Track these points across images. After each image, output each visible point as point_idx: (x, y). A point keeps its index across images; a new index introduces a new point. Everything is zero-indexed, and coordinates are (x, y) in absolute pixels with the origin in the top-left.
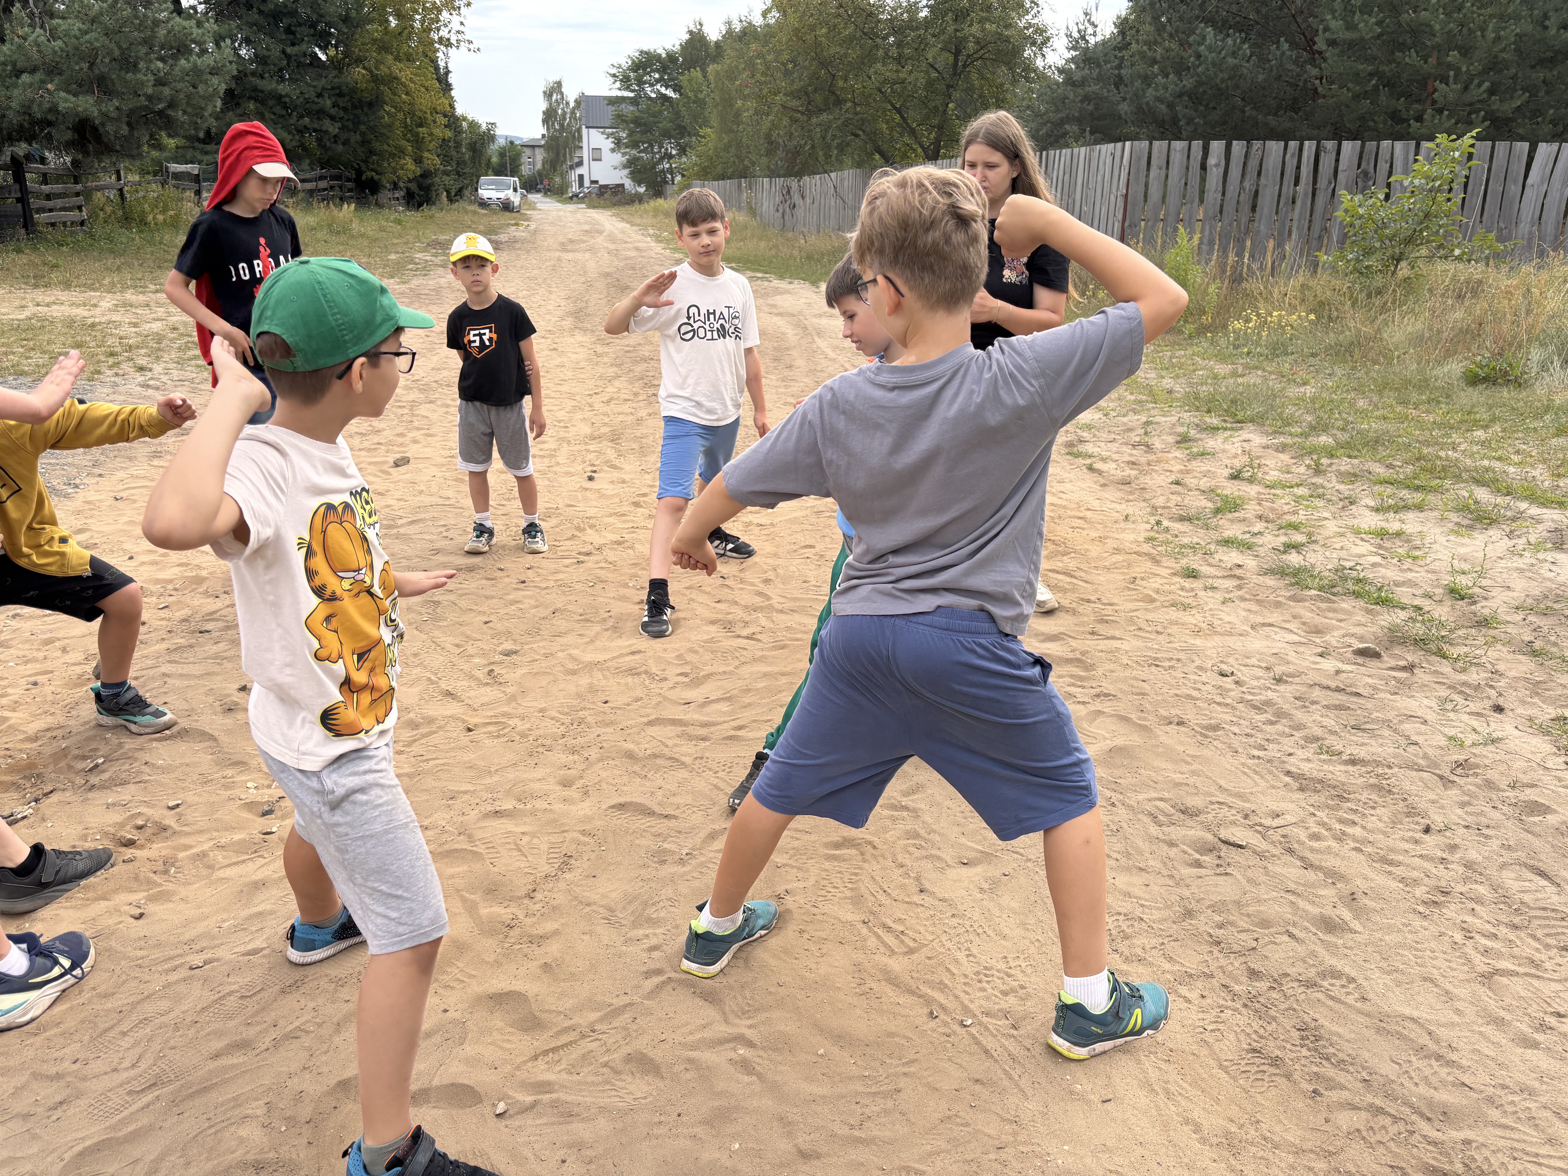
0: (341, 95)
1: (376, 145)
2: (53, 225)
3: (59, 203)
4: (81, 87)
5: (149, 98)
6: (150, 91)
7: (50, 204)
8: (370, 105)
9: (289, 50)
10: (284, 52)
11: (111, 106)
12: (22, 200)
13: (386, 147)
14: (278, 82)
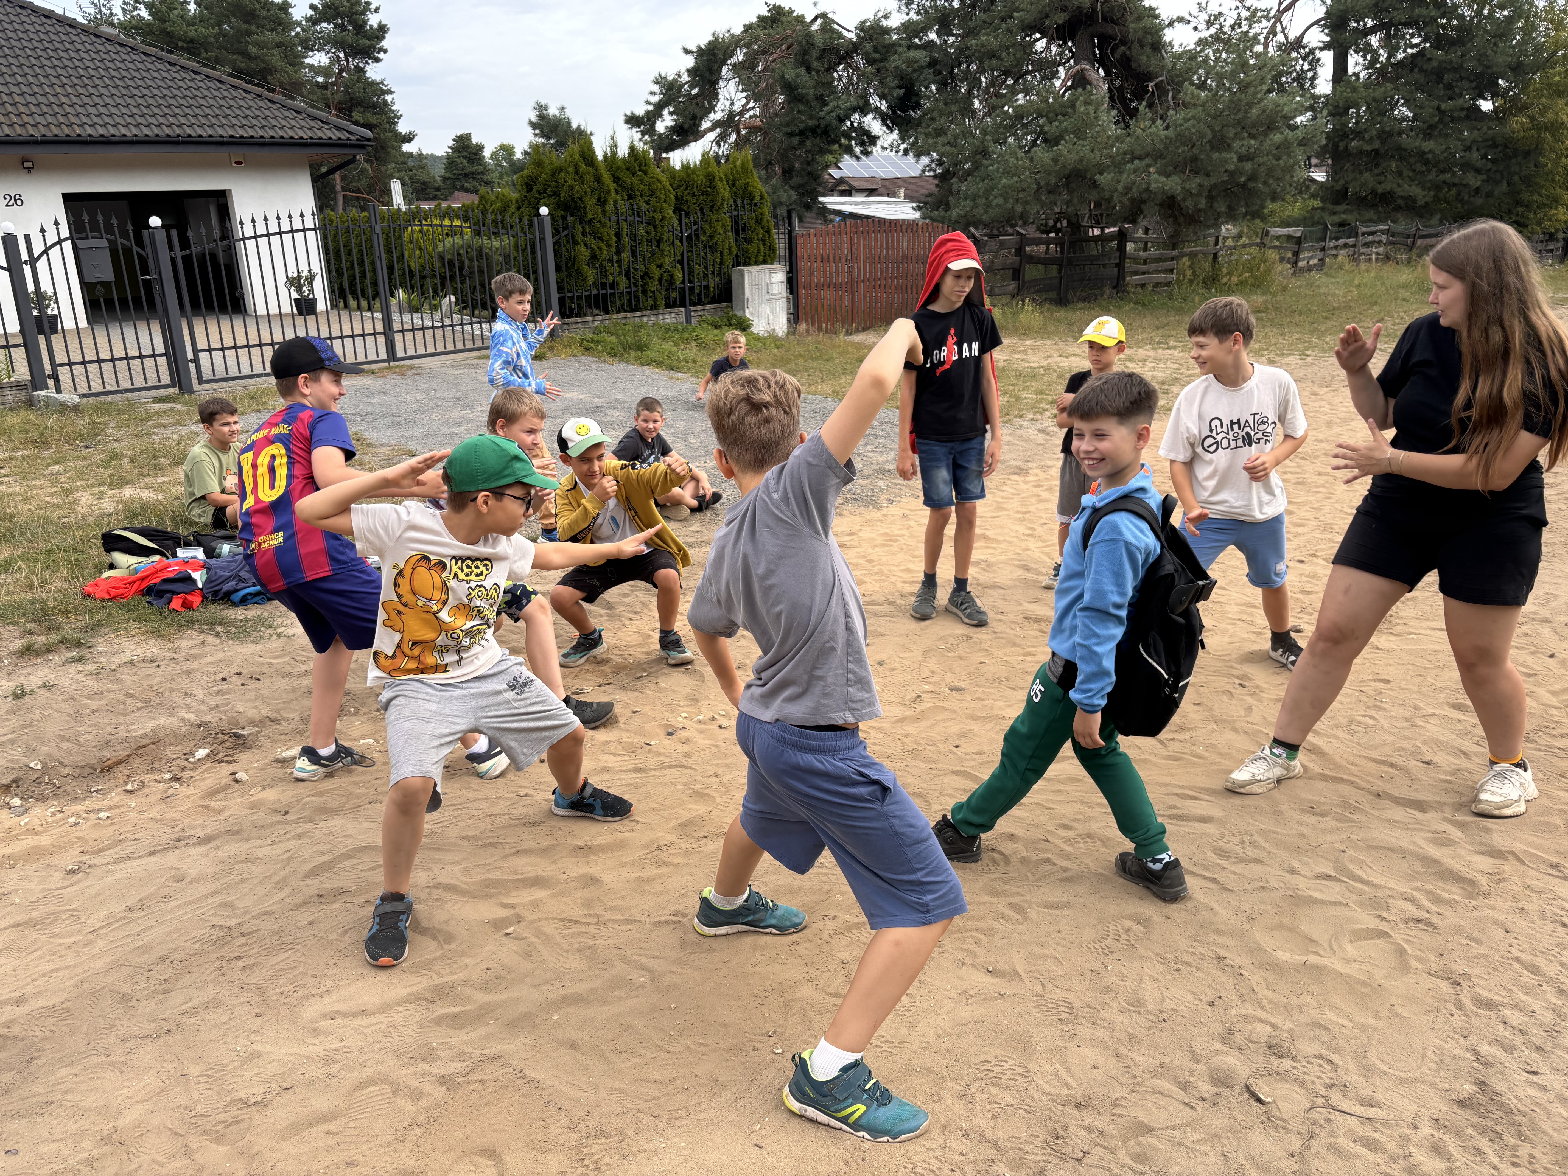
0: (1495, 145)
1: (1525, 196)
2: (1143, 286)
3: (1153, 266)
4: (1177, 168)
5: (1231, 174)
6: (1232, 167)
7: (1144, 268)
8: (1527, 154)
9: (1443, 106)
10: (1438, 108)
11: (1193, 184)
12: (1120, 266)
13: (1536, 197)
14: (1424, 139)
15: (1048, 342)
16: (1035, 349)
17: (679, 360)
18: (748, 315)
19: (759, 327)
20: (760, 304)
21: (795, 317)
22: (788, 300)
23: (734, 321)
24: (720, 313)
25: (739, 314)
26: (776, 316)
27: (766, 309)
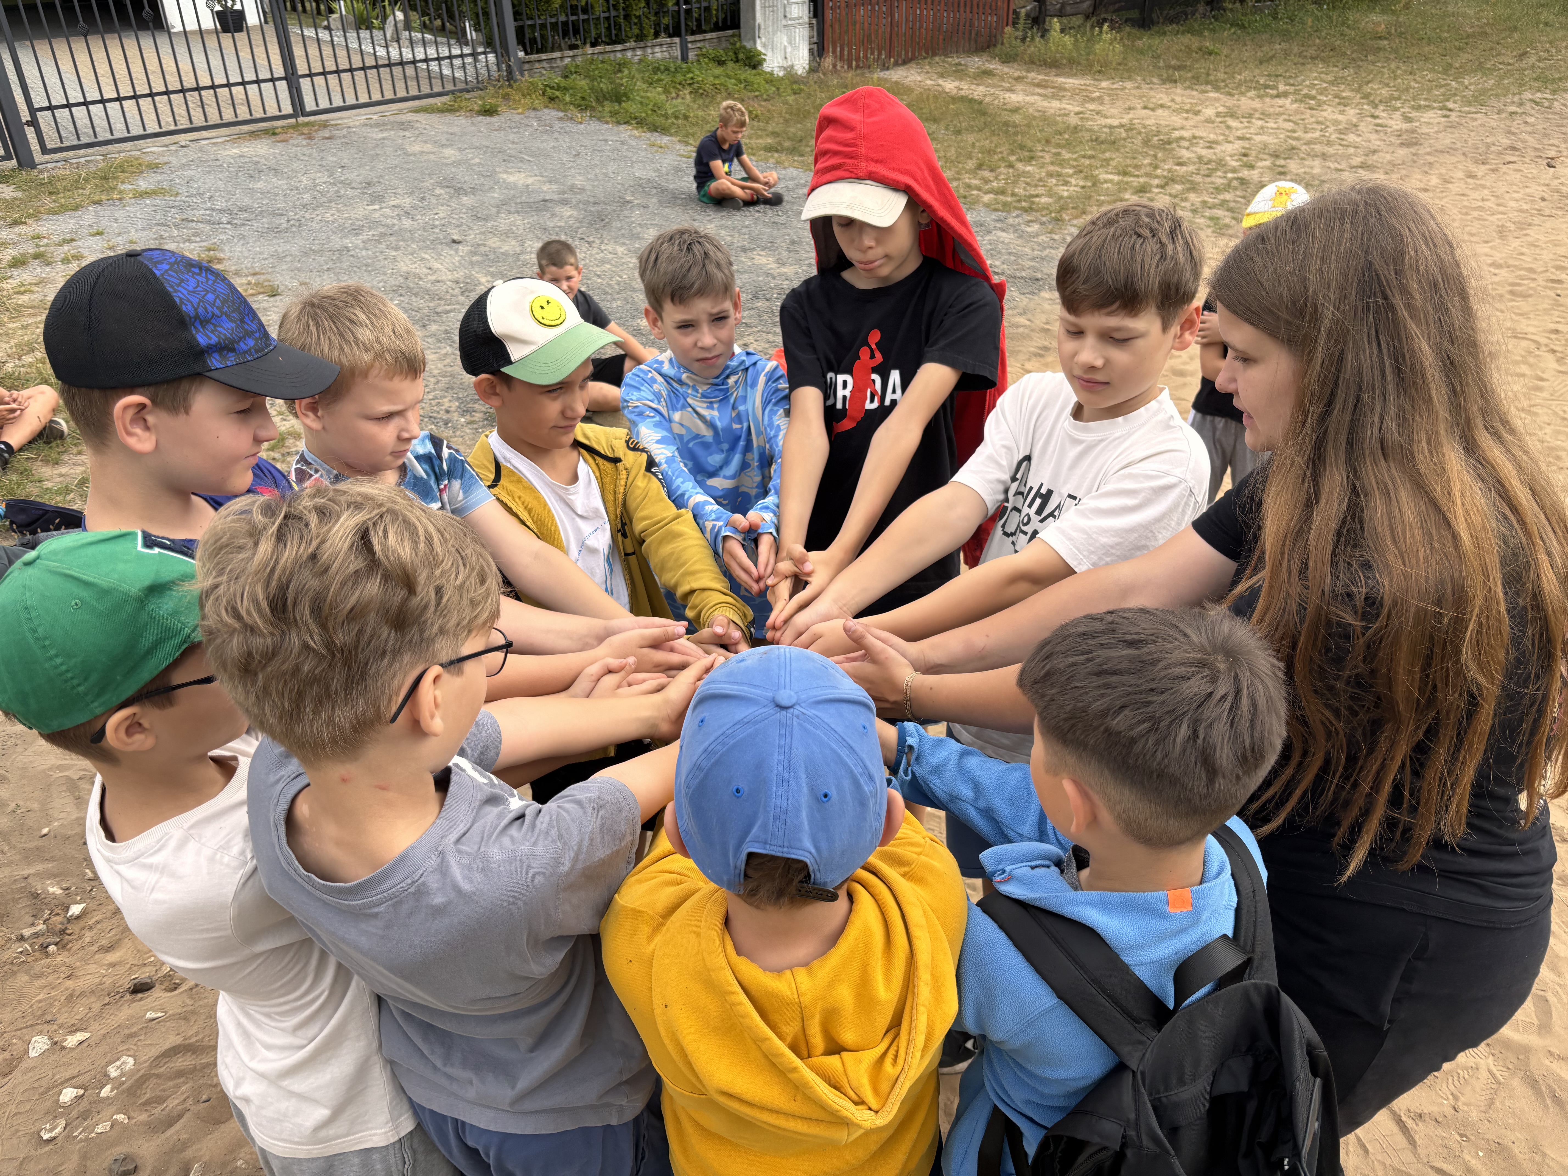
15: (1129, 85)
16: (1114, 96)
17: (666, 116)
18: (759, 47)
19: (773, 63)
20: (774, 33)
21: (819, 49)
22: (811, 25)
23: (741, 56)
24: (724, 44)
25: (748, 45)
26: (796, 47)
27: (782, 39)
